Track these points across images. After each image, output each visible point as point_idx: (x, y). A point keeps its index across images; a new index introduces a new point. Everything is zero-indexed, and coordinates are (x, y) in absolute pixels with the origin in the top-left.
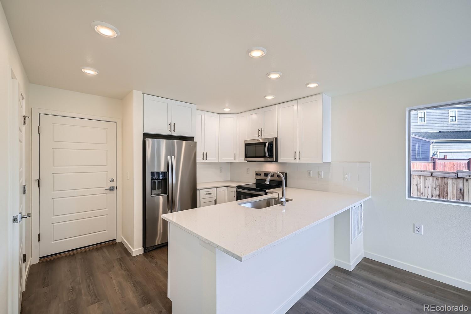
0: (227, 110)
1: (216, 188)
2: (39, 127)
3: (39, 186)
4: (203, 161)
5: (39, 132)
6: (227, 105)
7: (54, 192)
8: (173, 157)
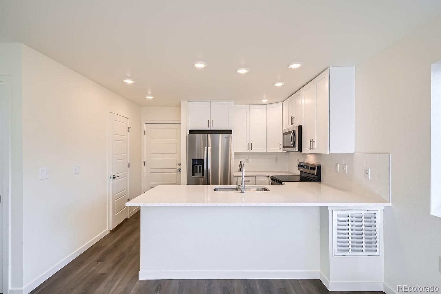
0: (265, 101)
1: (255, 176)
2: (145, 131)
3: (145, 165)
4: (249, 151)
5: (145, 134)
6: (265, 96)
7: (152, 169)
8: (209, 148)
